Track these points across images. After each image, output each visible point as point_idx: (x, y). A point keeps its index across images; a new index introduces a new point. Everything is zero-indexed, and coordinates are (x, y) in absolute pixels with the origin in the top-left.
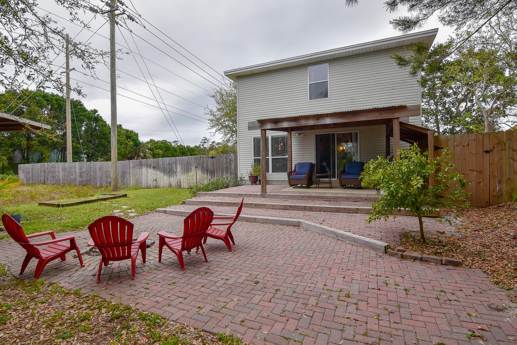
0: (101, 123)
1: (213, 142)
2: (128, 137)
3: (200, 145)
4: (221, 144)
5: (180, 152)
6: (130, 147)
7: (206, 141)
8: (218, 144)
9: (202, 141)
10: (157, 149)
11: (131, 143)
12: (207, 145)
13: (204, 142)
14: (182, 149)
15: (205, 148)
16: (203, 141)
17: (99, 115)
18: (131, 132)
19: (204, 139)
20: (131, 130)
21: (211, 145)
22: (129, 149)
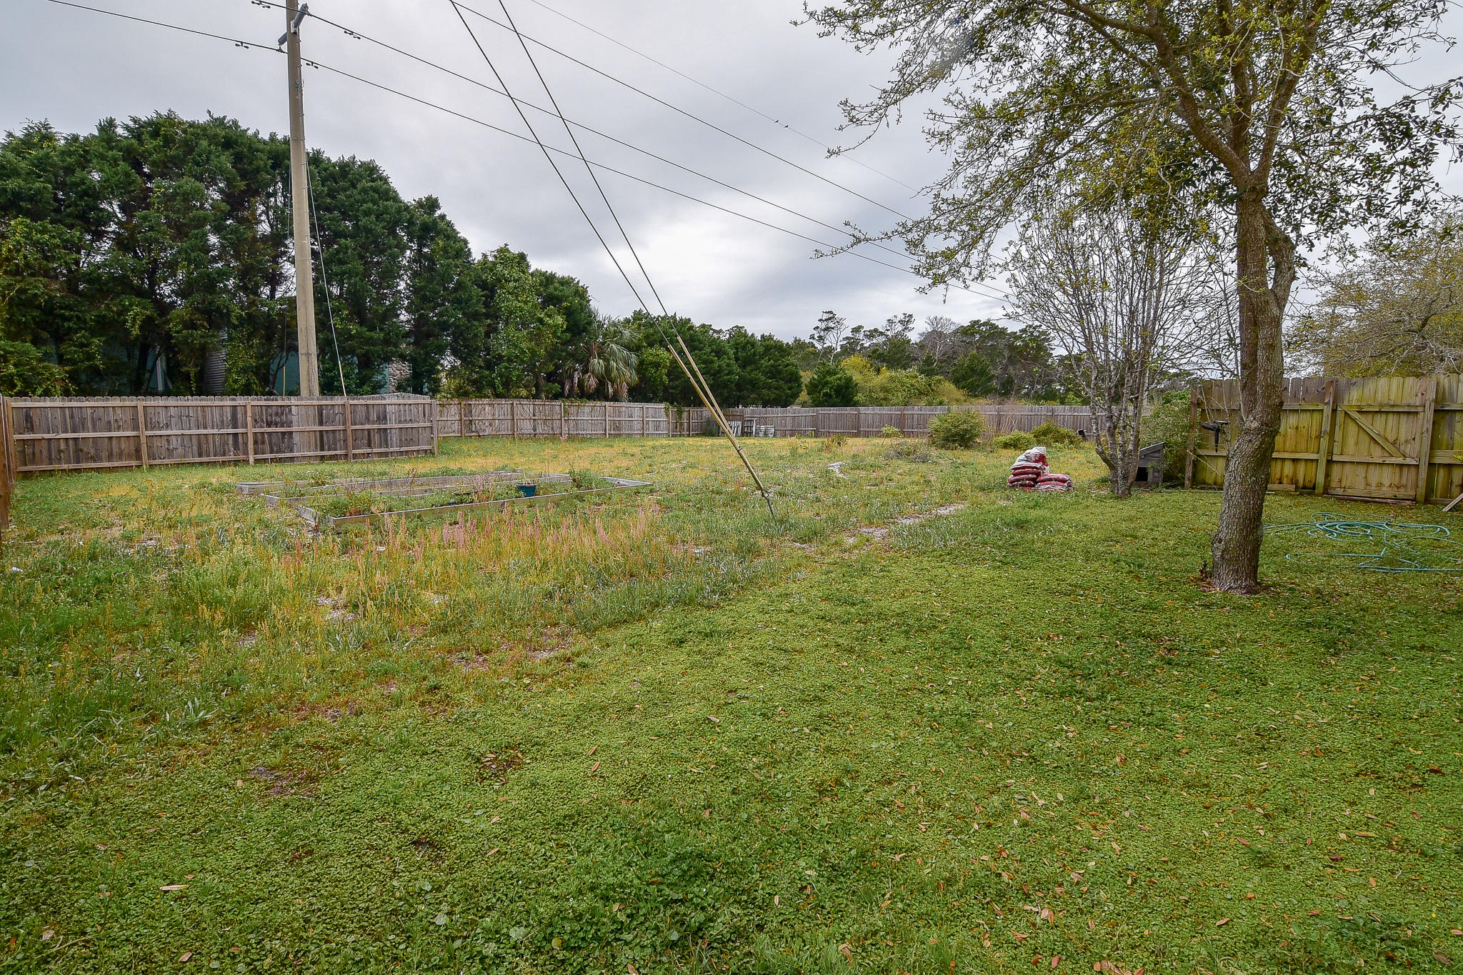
0: (441, 243)
1: (857, 330)
2: (551, 300)
3: (812, 337)
4: (881, 334)
5: (737, 359)
6: (554, 334)
7: (831, 325)
8: (873, 333)
9: (819, 324)
10: (651, 345)
11: (559, 320)
12: (834, 341)
13: (827, 329)
14: (744, 348)
15: (830, 349)
16: (823, 325)
17: (443, 217)
18: (566, 282)
19: (826, 316)
20: (563, 278)
21: (847, 338)
22: (549, 339)
